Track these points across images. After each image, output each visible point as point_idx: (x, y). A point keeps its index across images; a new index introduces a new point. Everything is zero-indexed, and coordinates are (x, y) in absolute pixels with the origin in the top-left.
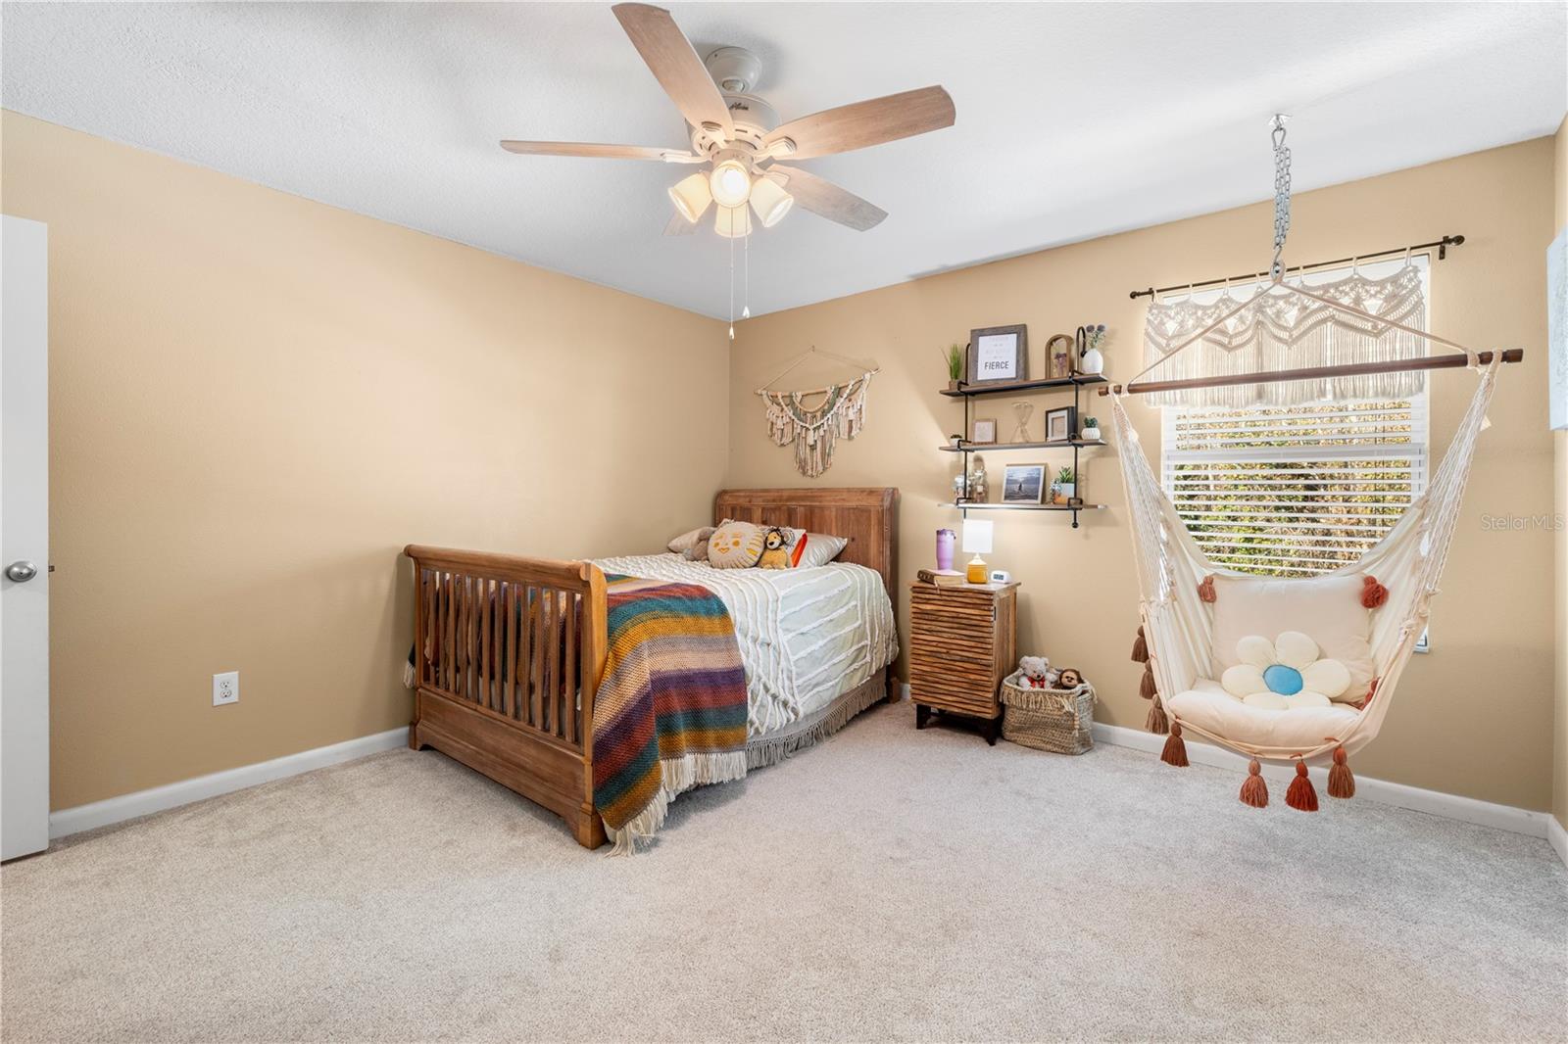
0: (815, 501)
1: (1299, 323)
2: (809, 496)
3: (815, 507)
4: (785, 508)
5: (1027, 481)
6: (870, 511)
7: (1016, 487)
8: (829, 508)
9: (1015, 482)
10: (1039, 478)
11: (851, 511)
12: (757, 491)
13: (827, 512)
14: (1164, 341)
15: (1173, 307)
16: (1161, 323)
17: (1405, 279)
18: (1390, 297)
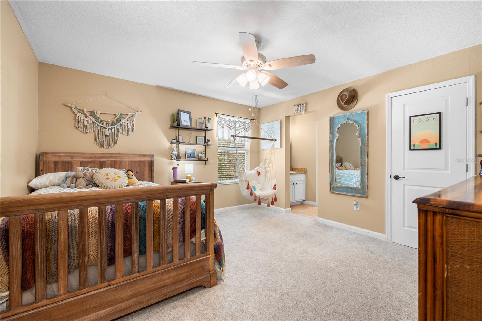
0: (117, 158)
1: (239, 127)
2: (113, 157)
3: (117, 161)
4: (98, 161)
5: (192, 153)
6: (145, 162)
7: (189, 155)
8: (125, 161)
9: (189, 154)
10: (195, 153)
11: (136, 162)
12: (75, 153)
13: (123, 163)
14: (222, 125)
15: (223, 118)
16: (221, 121)
17: (249, 124)
18: (248, 126)
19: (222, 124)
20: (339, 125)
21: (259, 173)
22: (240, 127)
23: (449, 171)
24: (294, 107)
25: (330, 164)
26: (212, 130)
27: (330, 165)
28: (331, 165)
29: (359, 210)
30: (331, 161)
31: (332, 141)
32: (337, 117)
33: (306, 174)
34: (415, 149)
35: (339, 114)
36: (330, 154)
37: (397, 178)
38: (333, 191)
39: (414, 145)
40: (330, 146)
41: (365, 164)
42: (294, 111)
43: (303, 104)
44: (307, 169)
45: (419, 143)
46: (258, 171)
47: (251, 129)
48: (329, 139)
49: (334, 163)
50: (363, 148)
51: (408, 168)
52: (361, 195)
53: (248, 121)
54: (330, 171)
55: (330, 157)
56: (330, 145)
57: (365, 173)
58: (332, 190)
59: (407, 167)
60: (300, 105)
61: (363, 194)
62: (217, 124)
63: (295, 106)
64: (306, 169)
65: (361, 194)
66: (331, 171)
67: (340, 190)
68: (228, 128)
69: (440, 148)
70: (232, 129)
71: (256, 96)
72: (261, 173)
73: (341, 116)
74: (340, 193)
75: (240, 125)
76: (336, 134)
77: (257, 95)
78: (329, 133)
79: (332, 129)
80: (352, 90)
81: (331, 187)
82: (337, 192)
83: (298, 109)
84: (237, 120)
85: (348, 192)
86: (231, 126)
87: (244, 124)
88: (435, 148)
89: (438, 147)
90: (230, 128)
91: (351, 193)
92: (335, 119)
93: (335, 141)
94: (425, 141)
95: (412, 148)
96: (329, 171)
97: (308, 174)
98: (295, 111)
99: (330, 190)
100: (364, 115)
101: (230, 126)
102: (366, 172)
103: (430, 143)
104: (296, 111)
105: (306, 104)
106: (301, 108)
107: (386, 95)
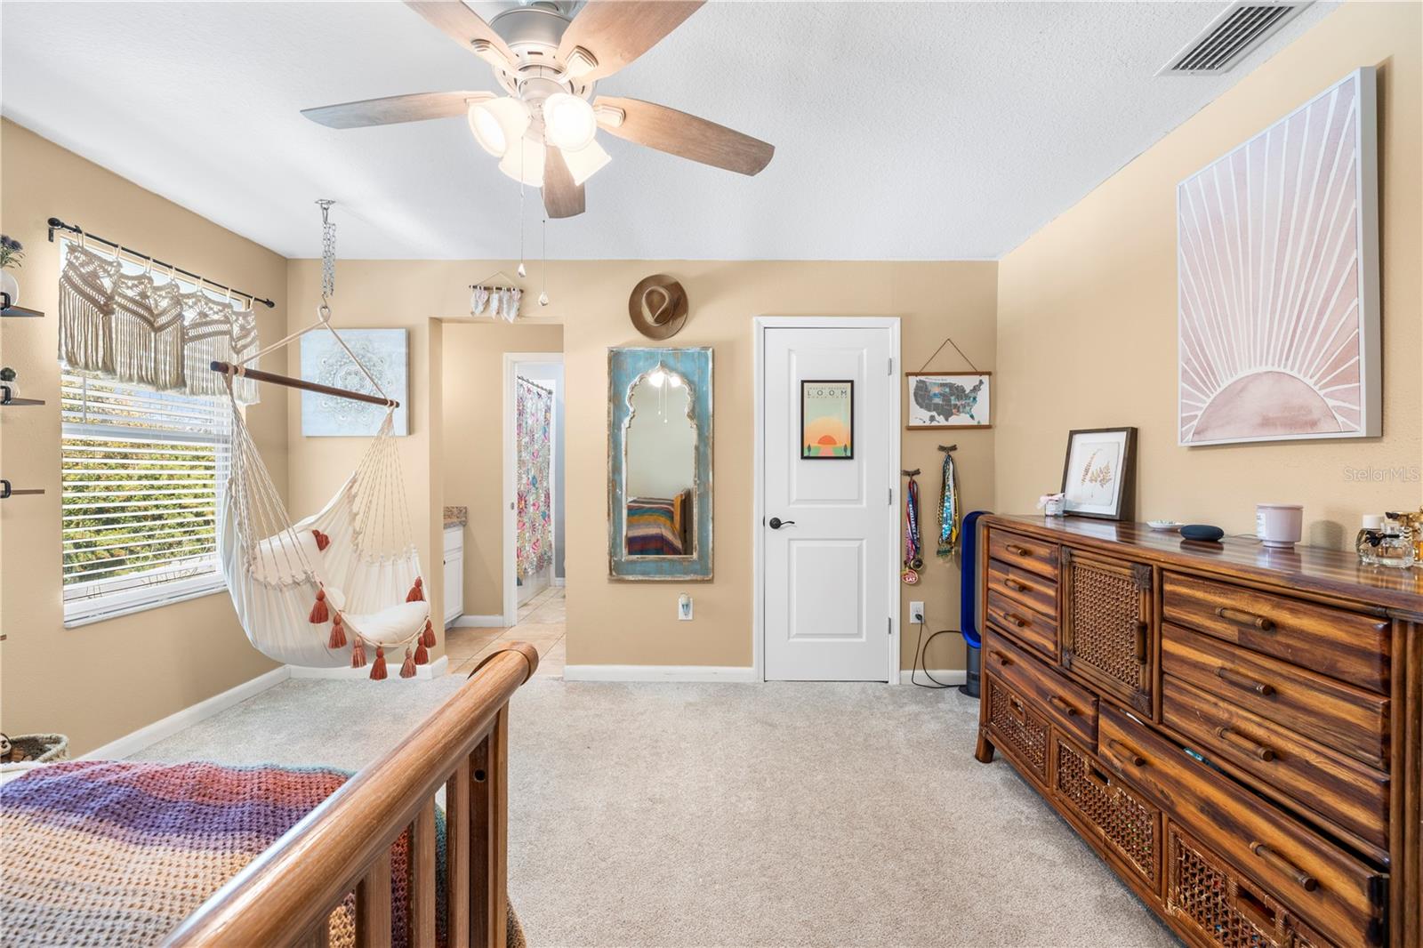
14: (102, 300)
15: (111, 264)
16: (94, 275)
17: (250, 319)
18: (242, 328)
19: (101, 290)
20: (634, 377)
21: (322, 541)
22: (207, 324)
23: (864, 505)
24: (473, 294)
25: (609, 493)
26: (42, 314)
27: (611, 495)
28: (613, 495)
29: (690, 617)
30: (613, 486)
31: (614, 424)
32: (630, 351)
33: (464, 526)
34: (811, 455)
35: (639, 346)
36: (610, 463)
37: (776, 524)
38: (618, 574)
39: (809, 448)
40: (608, 439)
41: (708, 492)
42: (473, 306)
43: (509, 290)
44: (469, 509)
45: (819, 443)
46: (316, 534)
47: (258, 343)
48: (606, 418)
49: (621, 490)
50: (702, 449)
51: (798, 501)
52: (699, 577)
53: (240, 306)
54: (609, 515)
55: (609, 473)
56: (609, 435)
57: (708, 516)
58: (614, 573)
59: (795, 499)
60: (500, 289)
61: (701, 574)
62: (61, 286)
63: (475, 287)
64: (466, 508)
65: (696, 573)
66: (612, 515)
67: (638, 568)
68: (134, 318)
69: (851, 457)
70: (161, 328)
71: (325, 206)
72: (330, 539)
73: (642, 353)
74: (641, 578)
75: (203, 315)
76: (628, 405)
77: (333, 202)
78: (607, 399)
79: (614, 389)
80: (672, 285)
81: (613, 564)
82: (631, 578)
83: (488, 300)
84: (186, 286)
85: (661, 572)
86: (156, 312)
87: (226, 316)
88: (844, 455)
89: (849, 454)
90: (151, 324)
91: (671, 573)
92: (622, 358)
93: (623, 425)
94: (827, 440)
95: (806, 454)
96: (606, 514)
97: (472, 524)
98: (476, 307)
99: (611, 574)
100: (703, 359)
101: (148, 309)
102: (711, 516)
103: (835, 443)
104: (481, 308)
105: (522, 291)
106: (500, 301)
107: (754, 319)
